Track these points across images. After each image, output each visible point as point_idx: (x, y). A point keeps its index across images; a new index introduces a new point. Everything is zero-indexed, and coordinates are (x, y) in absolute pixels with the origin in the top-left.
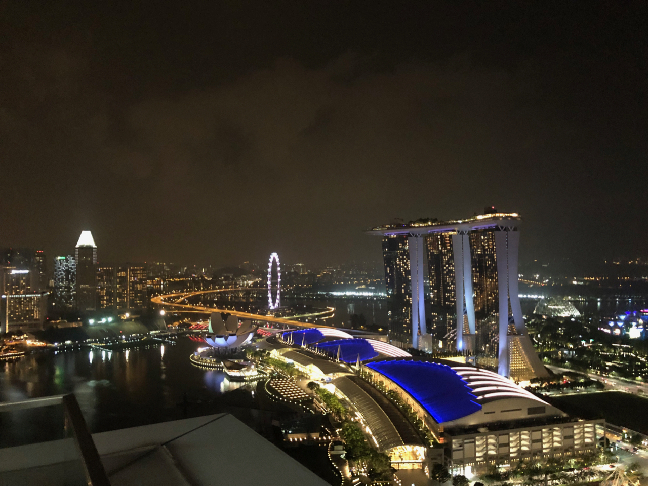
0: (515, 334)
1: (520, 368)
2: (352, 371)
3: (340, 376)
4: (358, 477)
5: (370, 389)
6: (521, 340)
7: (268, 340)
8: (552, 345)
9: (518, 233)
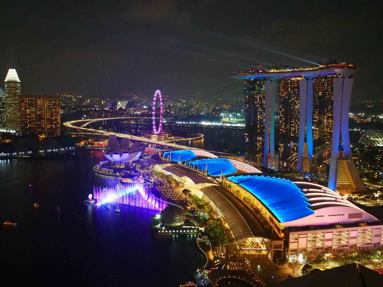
0: (343, 159)
1: (345, 184)
2: (216, 182)
3: (207, 186)
4: (218, 258)
5: (229, 196)
6: (347, 163)
7: (153, 157)
8: (371, 168)
9: (352, 80)
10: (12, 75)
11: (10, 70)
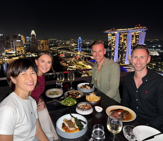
7: (78, 59)
9: (146, 32)
10: (33, 32)
11: (32, 31)
